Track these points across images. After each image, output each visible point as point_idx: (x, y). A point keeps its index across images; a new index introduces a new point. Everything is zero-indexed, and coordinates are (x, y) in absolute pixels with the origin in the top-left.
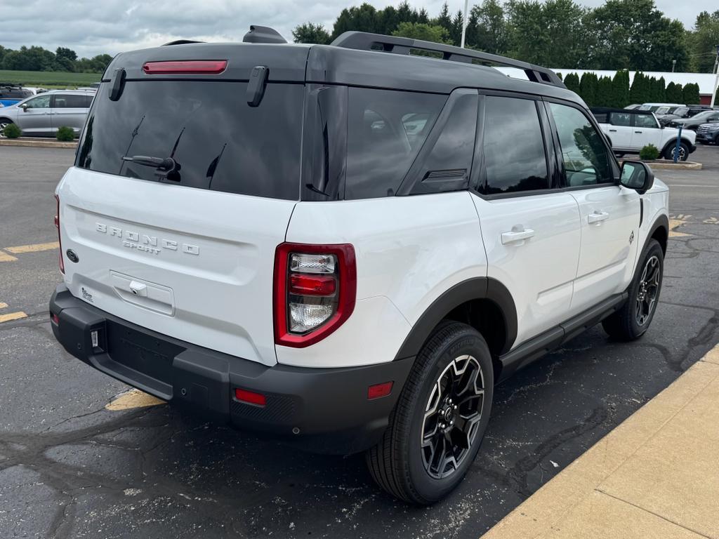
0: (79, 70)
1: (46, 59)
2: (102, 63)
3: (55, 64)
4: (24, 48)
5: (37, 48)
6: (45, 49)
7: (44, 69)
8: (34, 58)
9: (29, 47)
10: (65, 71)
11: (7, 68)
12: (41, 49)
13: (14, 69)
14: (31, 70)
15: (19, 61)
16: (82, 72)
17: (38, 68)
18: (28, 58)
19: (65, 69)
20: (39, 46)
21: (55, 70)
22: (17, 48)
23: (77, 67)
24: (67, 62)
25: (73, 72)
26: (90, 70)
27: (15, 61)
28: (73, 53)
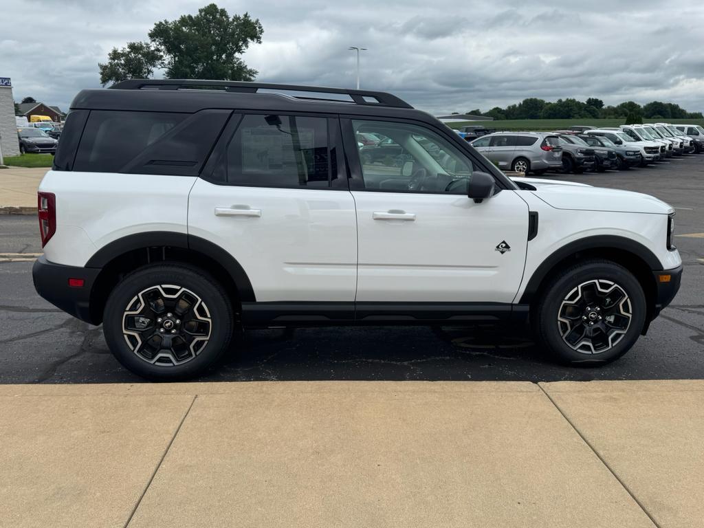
0: (603, 116)
1: (575, 108)
2: (625, 109)
3: (583, 112)
4: (560, 101)
5: (571, 101)
6: (577, 100)
7: (573, 117)
8: (567, 108)
9: (564, 100)
10: (590, 118)
11: (544, 118)
12: (574, 101)
13: (549, 118)
14: (562, 118)
15: (555, 111)
16: (605, 118)
17: (569, 117)
18: (561, 109)
19: (590, 116)
20: (572, 99)
21: (582, 118)
22: (554, 101)
23: (602, 114)
24: (594, 110)
25: (597, 118)
26: (612, 116)
27: (550, 112)
28: (601, 102)
